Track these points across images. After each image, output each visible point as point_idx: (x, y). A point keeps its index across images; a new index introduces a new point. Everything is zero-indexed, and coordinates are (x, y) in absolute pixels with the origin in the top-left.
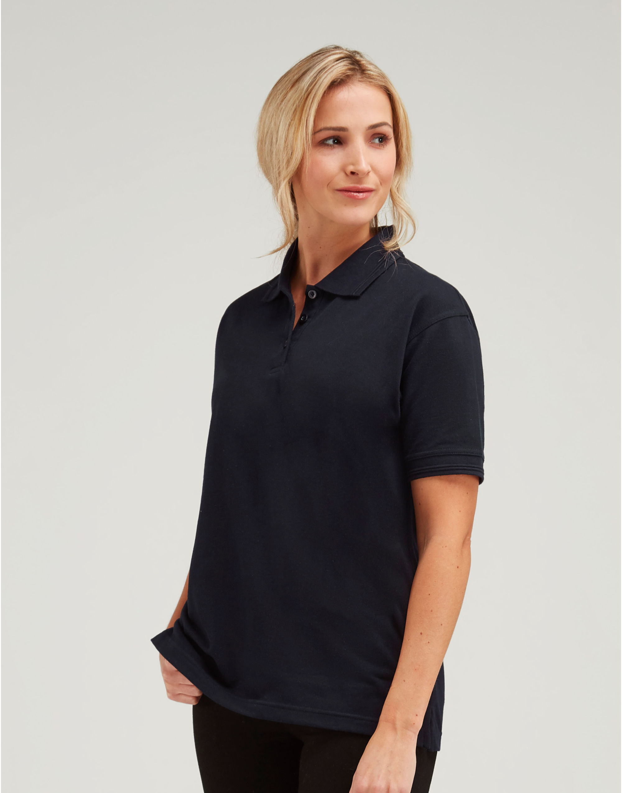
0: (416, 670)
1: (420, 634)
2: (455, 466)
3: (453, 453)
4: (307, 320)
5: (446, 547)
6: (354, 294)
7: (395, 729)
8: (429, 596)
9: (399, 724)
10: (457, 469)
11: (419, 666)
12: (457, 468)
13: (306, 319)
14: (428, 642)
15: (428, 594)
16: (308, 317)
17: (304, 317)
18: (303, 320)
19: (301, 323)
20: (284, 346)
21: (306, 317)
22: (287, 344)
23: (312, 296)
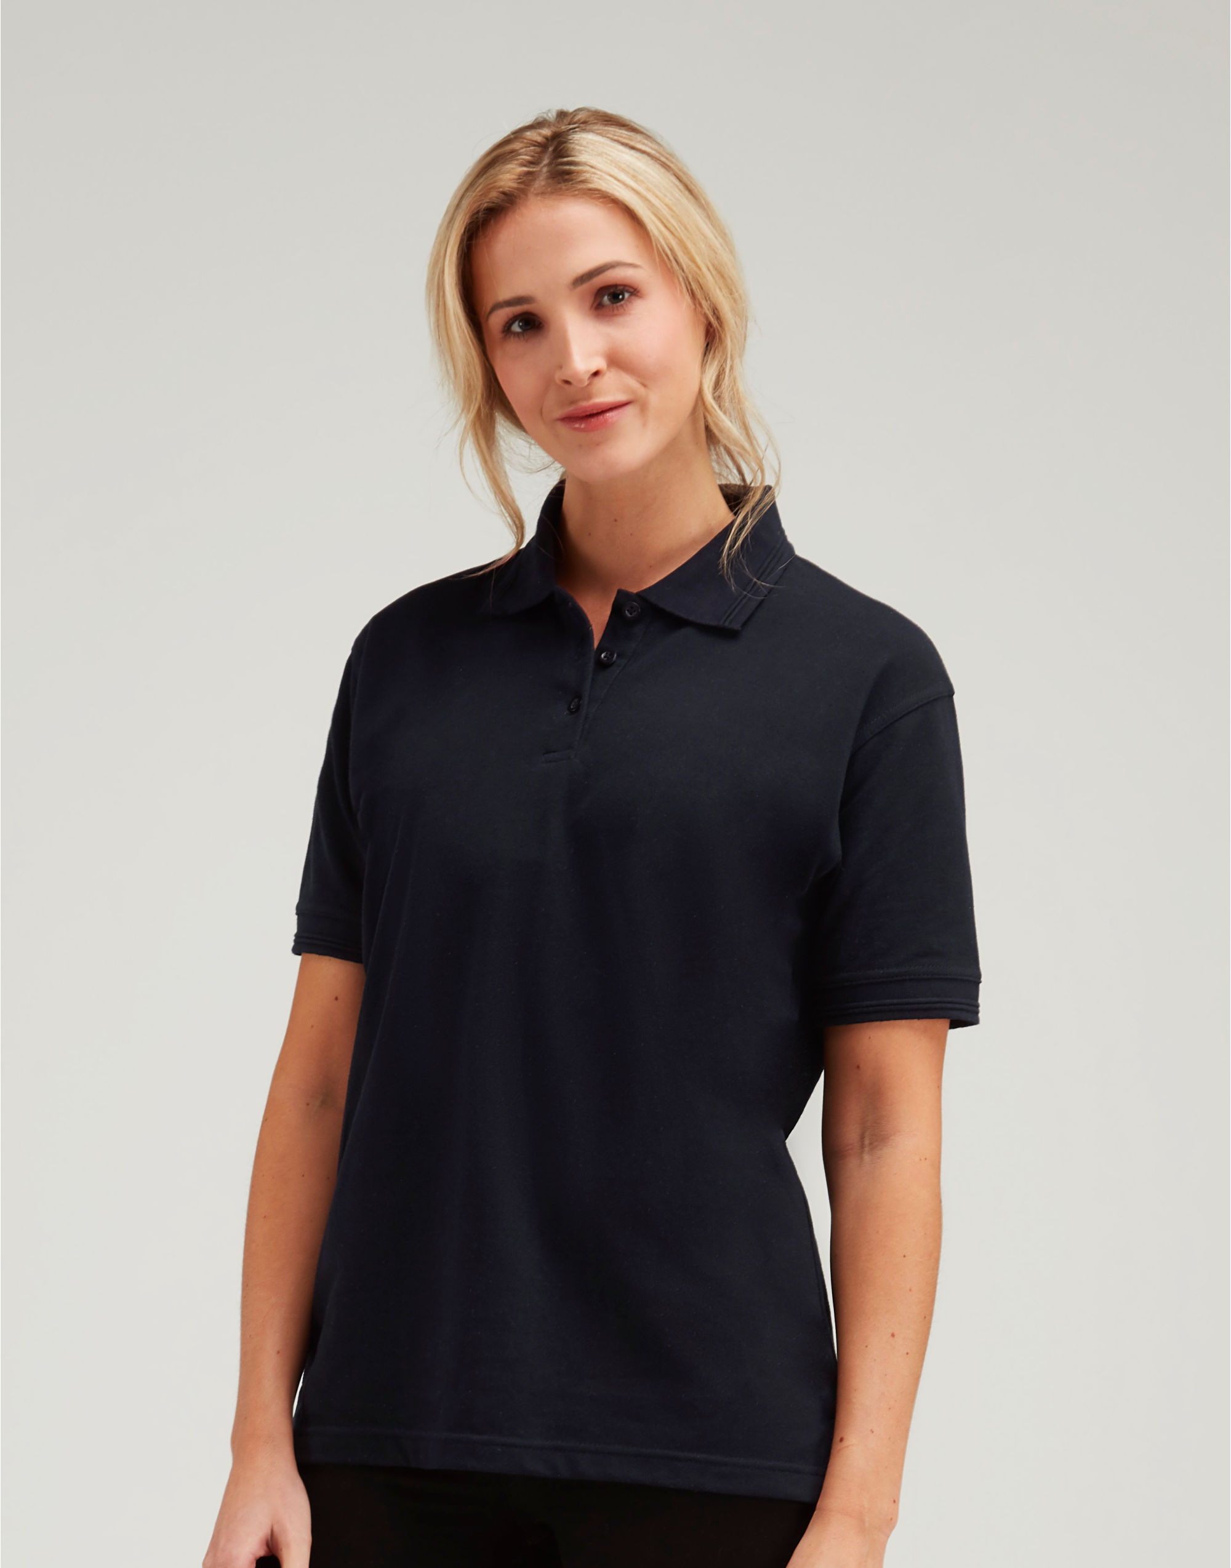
0: (890, 1408)
1: (890, 1335)
4: (614, 664)
5: (926, 1159)
6: (725, 624)
7: (863, 1530)
8: (904, 1259)
9: (868, 1519)
11: (896, 1401)
13: (614, 661)
14: (905, 1352)
15: (902, 1255)
16: (618, 656)
17: (609, 653)
18: (606, 659)
19: (602, 666)
20: (569, 709)
21: (612, 655)
22: (578, 708)
23: (631, 614)
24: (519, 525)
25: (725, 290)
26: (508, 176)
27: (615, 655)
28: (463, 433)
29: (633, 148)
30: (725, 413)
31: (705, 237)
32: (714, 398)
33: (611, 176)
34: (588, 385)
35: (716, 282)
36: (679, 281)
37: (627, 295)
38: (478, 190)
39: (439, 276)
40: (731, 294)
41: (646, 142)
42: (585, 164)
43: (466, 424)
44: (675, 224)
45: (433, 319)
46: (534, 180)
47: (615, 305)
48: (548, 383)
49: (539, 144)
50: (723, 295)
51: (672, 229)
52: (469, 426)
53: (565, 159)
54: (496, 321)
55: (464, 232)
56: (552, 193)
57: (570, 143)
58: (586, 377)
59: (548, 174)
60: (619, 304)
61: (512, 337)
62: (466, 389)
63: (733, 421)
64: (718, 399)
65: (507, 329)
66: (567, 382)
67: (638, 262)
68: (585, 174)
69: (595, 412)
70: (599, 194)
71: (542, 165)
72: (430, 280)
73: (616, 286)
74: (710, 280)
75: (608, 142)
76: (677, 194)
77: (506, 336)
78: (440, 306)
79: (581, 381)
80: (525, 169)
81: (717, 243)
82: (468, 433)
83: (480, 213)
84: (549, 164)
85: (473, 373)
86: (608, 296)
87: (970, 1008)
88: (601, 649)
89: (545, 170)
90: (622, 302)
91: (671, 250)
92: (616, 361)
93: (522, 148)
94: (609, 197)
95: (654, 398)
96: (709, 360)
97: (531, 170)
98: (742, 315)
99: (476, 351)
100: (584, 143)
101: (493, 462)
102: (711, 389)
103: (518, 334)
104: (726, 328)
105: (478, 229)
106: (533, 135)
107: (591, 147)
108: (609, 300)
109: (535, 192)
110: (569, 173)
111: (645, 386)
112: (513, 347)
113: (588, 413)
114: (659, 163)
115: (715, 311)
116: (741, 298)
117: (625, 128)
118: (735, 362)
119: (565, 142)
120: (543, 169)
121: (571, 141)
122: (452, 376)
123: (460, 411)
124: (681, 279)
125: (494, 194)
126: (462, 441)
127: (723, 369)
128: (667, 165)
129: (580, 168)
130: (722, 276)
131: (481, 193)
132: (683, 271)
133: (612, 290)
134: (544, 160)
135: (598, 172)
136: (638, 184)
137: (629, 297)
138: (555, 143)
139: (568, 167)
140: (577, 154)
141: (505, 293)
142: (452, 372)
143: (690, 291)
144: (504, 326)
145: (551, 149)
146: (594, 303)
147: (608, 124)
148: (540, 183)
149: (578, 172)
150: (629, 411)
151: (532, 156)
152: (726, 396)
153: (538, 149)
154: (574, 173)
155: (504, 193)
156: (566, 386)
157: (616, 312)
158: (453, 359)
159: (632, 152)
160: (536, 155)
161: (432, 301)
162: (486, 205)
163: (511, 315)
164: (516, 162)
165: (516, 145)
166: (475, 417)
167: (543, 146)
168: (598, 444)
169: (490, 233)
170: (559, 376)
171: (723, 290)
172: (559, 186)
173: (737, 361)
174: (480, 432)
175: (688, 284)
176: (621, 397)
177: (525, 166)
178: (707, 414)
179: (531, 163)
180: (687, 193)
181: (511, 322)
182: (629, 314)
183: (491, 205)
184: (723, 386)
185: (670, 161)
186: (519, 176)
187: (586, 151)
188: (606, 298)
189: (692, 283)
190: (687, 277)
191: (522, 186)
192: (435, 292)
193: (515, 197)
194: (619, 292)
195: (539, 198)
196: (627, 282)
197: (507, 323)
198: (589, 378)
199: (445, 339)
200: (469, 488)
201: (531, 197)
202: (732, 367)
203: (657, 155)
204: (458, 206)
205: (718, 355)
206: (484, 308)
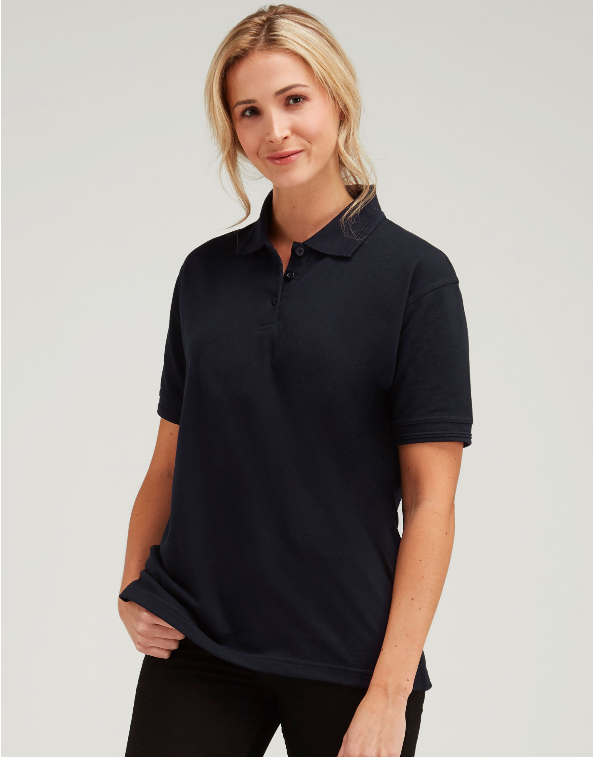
0: (407, 635)
1: (411, 599)
2: (449, 434)
3: (447, 420)
4: (293, 278)
5: (436, 513)
6: (345, 254)
7: (386, 695)
8: (420, 562)
9: (390, 689)
10: (451, 437)
11: (411, 631)
12: (451, 435)
13: (293, 276)
14: (419, 608)
15: (419, 560)
16: (295, 274)
17: (291, 273)
18: (289, 277)
19: (287, 280)
20: (272, 303)
21: (292, 274)
22: (276, 301)
23: (300, 253)
24: (247, 206)
25: (350, 96)
26: (245, 40)
27: (294, 274)
28: (222, 162)
29: (306, 26)
30: (350, 156)
31: (340, 70)
32: (345, 148)
33: (295, 42)
34: (282, 143)
35: (345, 92)
36: (328, 93)
37: (301, 100)
38: (230, 48)
39: (211, 87)
40: (353, 98)
41: (312, 22)
42: (282, 36)
43: (223, 158)
44: (326, 65)
45: (207, 107)
46: (257, 43)
47: (295, 104)
48: (262, 141)
49: (260, 25)
50: (349, 99)
51: (325, 68)
52: (224, 159)
53: (273, 33)
54: (238, 110)
55: (223, 68)
56: (266, 50)
57: (275, 25)
58: (280, 140)
59: (265, 40)
60: (297, 104)
61: (245, 118)
62: (223, 142)
63: (354, 159)
64: (346, 148)
65: (243, 114)
66: (271, 142)
67: (307, 85)
68: (282, 41)
69: (285, 156)
70: (289, 51)
71: (261, 36)
72: (206, 88)
73: (296, 95)
74: (343, 92)
75: (293, 23)
76: (327, 49)
77: (242, 117)
78: (211, 102)
79: (278, 142)
80: (253, 38)
81: (346, 73)
82: (224, 162)
83: (231, 59)
84: (265, 35)
85: (227, 134)
86: (292, 100)
87: (467, 436)
88: (287, 272)
89: (263, 38)
90: (299, 103)
91: (324, 78)
92: (296, 131)
93: (251, 27)
94: (294, 52)
95: (314, 149)
96: (342, 130)
97: (256, 38)
98: (358, 107)
99: (228, 123)
100: (282, 25)
101: (235, 176)
102: (343, 143)
103: (248, 116)
104: (351, 115)
105: (229, 66)
106: (257, 20)
107: (285, 26)
108: (293, 102)
109: (258, 49)
110: (274, 40)
111: (310, 143)
112: (246, 122)
113: (281, 157)
114: (318, 34)
115: (345, 106)
116: (358, 99)
117: (302, 15)
118: (355, 131)
119: (273, 24)
120: (262, 38)
121: (276, 24)
122: (217, 135)
123: (220, 152)
124: (329, 92)
125: (238, 50)
126: (220, 166)
127: (349, 134)
128: (322, 34)
129: (280, 38)
130: (349, 89)
131: (231, 50)
132: (330, 88)
133: (294, 97)
134: (262, 33)
135: (289, 40)
136: (308, 46)
137: (302, 101)
138: (268, 24)
139: (273, 37)
140: (279, 31)
141: (242, 97)
142: (216, 133)
143: (333, 98)
144: (242, 113)
145: (266, 27)
146: (285, 103)
147: (294, 14)
148: (260, 45)
149: (279, 40)
150: (303, 155)
151: (257, 31)
152: (351, 147)
153: (259, 27)
154: (277, 40)
155: (242, 50)
156: (271, 143)
157: (295, 107)
158: (217, 128)
159: (306, 29)
160: (258, 30)
161: (207, 98)
162: (234, 55)
163: (245, 108)
164: (249, 34)
165: (249, 25)
166: (227, 155)
167: (262, 25)
168: (286, 171)
169: (236, 68)
170: (267, 139)
171: (349, 96)
172: (269, 47)
173: (356, 130)
174: (229, 161)
175: (331, 92)
176: (299, 148)
177: (253, 36)
178: (340, 155)
179: (256, 35)
180: (332, 48)
181: (245, 111)
182: (302, 109)
183: (236, 55)
184: (349, 143)
185: (325, 32)
186: (250, 41)
187: (283, 29)
188: (291, 101)
189: (334, 94)
190: (331, 91)
191: (252, 47)
192: (209, 94)
193: (248, 51)
194: (298, 98)
195: (260, 52)
196: (302, 94)
197: (243, 111)
198: (282, 140)
199: (213, 117)
200: (224, 189)
201: (256, 51)
202: (353, 133)
203: (318, 29)
204: (220, 54)
205: (347, 127)
206: (232, 104)
